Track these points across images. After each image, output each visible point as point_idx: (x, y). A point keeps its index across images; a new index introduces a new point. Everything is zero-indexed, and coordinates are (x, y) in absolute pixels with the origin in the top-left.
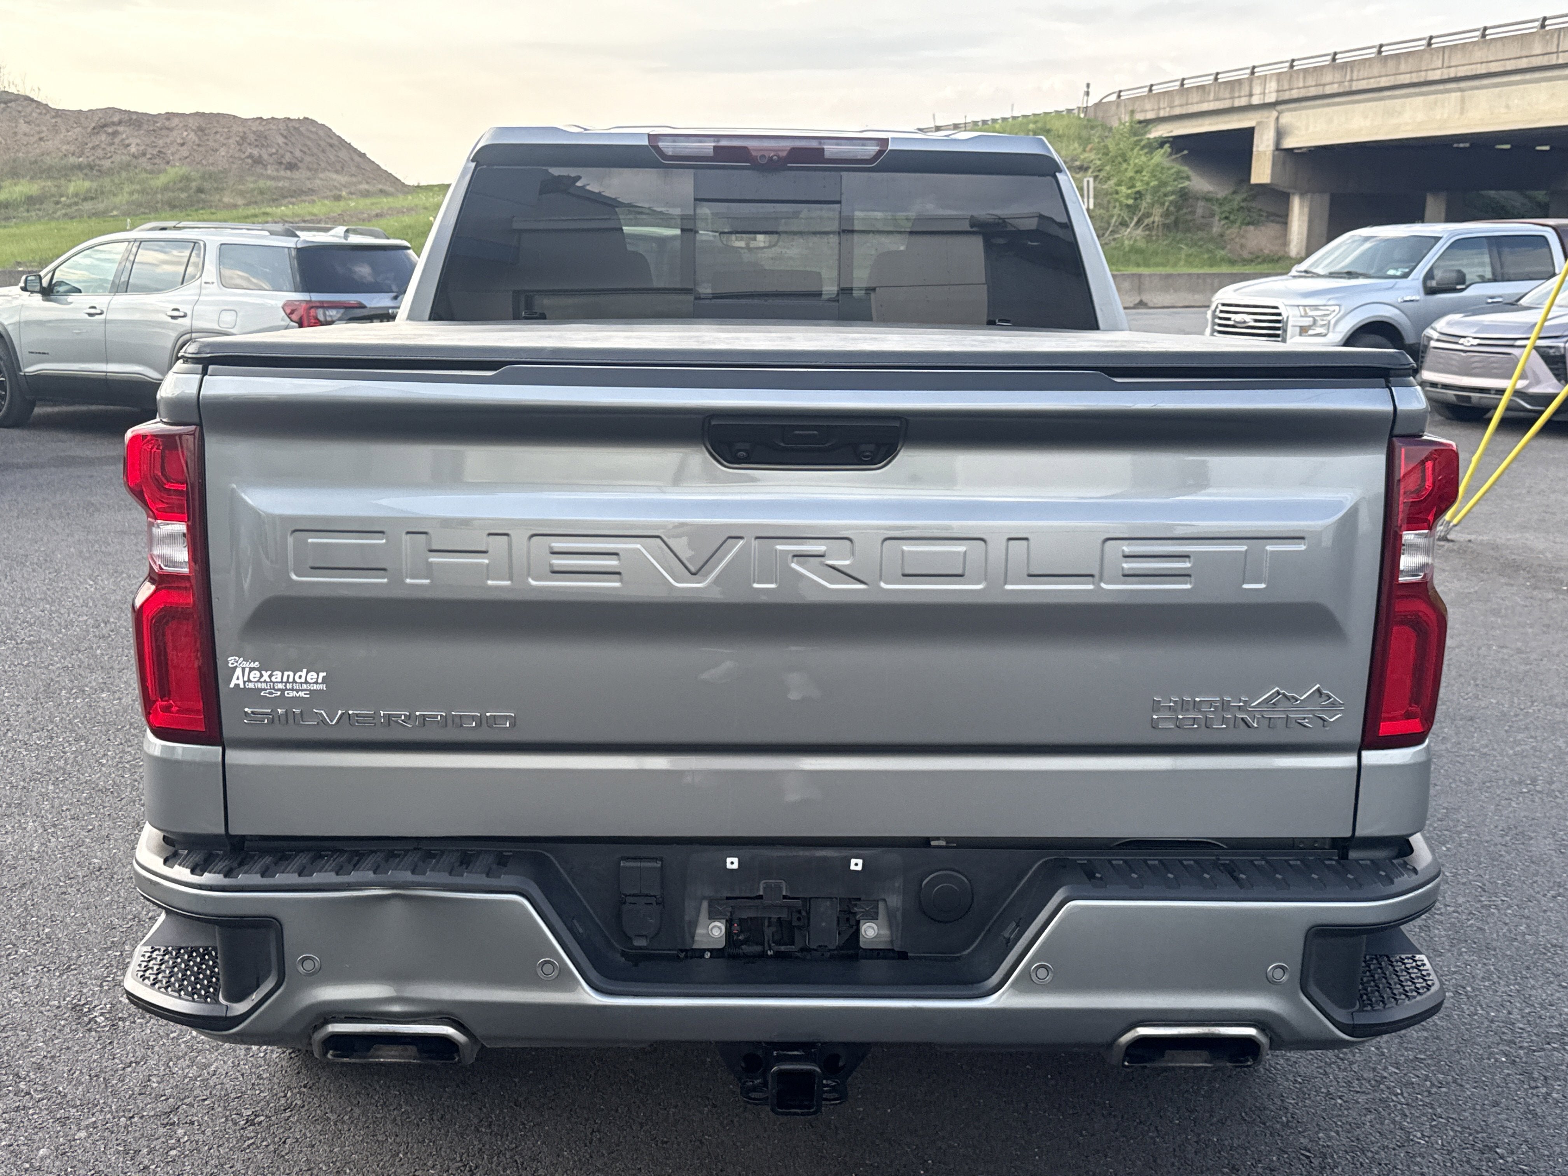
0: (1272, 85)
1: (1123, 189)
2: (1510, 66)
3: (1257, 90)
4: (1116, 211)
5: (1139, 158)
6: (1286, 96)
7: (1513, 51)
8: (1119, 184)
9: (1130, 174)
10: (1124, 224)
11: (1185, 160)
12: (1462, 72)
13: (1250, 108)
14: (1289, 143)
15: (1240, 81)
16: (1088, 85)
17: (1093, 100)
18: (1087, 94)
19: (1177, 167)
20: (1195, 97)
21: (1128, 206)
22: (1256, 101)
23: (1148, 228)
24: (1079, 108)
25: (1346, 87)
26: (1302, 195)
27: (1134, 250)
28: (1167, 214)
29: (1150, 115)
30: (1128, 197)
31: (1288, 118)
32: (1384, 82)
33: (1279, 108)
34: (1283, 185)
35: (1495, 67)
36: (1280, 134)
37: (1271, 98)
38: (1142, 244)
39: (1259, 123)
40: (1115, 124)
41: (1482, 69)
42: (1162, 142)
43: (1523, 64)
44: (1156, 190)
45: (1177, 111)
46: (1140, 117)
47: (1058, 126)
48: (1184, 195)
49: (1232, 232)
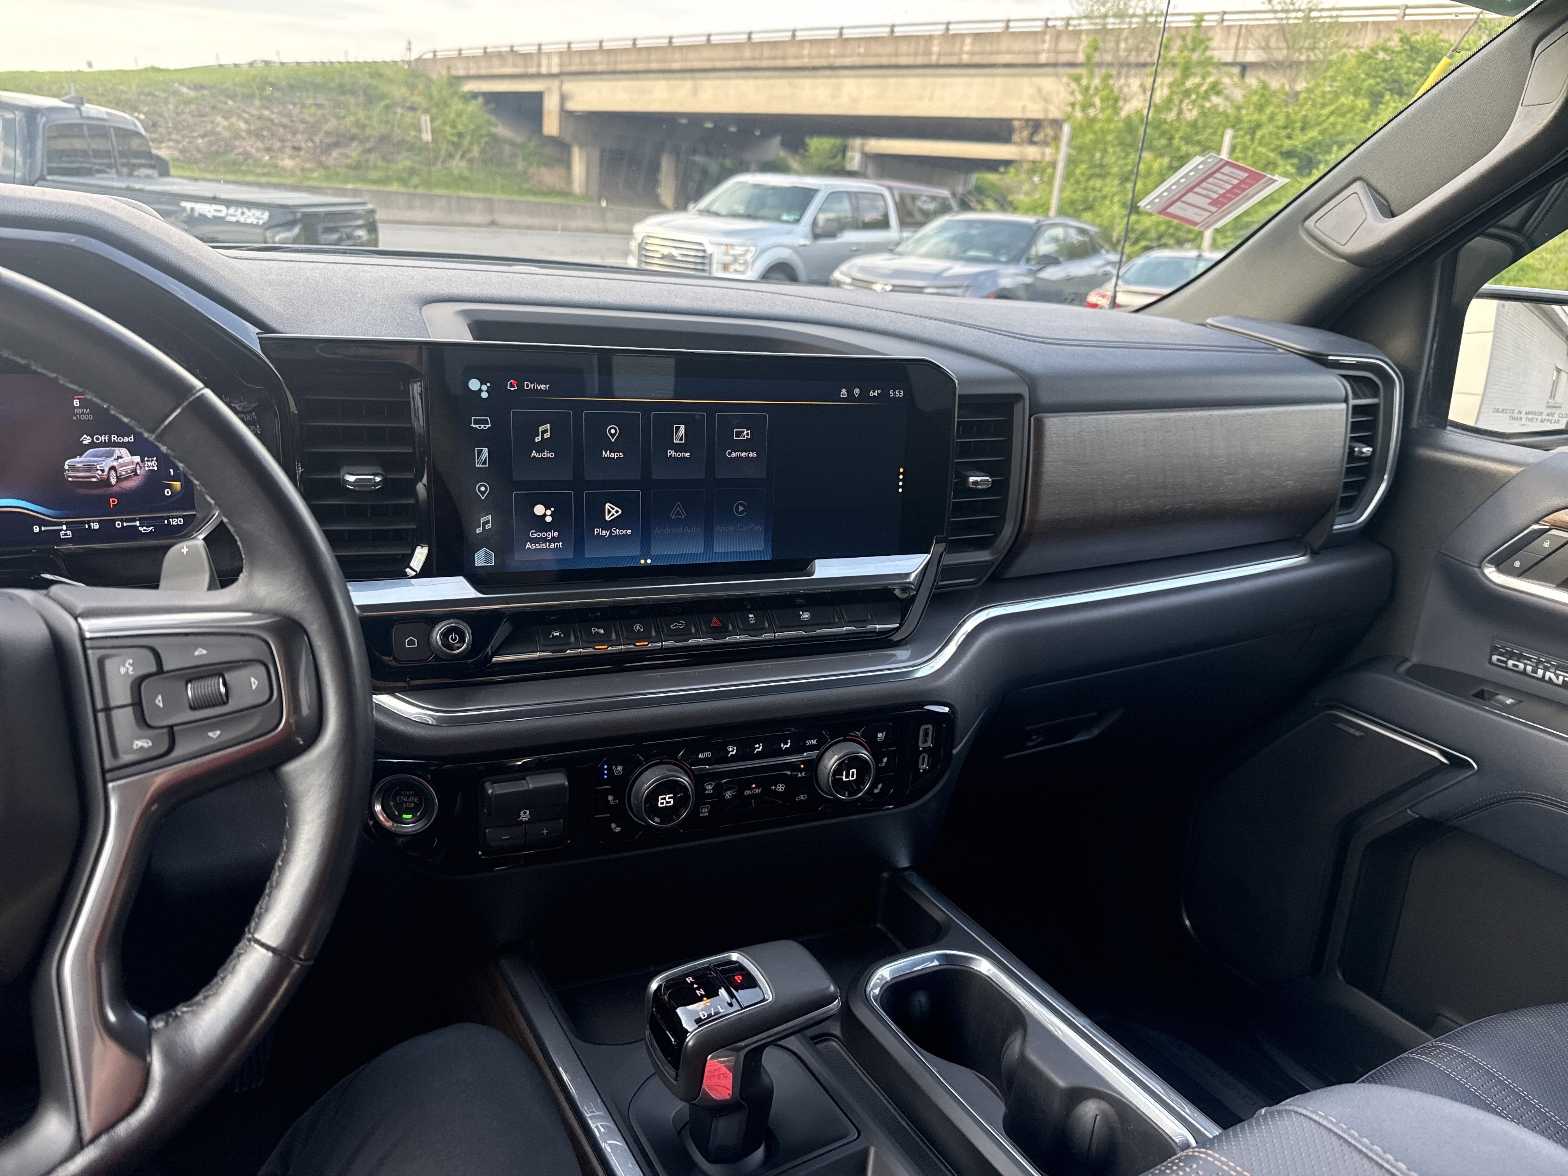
0: (555, 60)
1: (448, 129)
2: (728, 64)
3: (544, 62)
4: (444, 146)
5: (457, 105)
6: (567, 69)
7: (729, 54)
8: (445, 123)
9: (452, 116)
10: (451, 156)
11: (493, 112)
12: (696, 65)
13: (538, 76)
14: (571, 106)
15: (530, 54)
16: (409, 43)
17: (414, 56)
18: (409, 49)
19: (487, 116)
20: (496, 62)
21: (453, 143)
22: (544, 70)
23: (471, 161)
24: (403, 61)
25: (611, 68)
26: (581, 146)
27: (461, 178)
28: (483, 151)
29: (461, 73)
30: (453, 135)
31: (569, 86)
32: (640, 66)
33: (563, 78)
34: (568, 138)
35: (718, 64)
36: (563, 98)
37: (555, 70)
38: (466, 173)
39: (548, 88)
40: (434, 76)
41: (709, 65)
42: (475, 95)
43: (738, 64)
44: (473, 132)
45: (483, 72)
46: (454, 72)
47: (389, 72)
48: (494, 138)
49: (532, 170)
